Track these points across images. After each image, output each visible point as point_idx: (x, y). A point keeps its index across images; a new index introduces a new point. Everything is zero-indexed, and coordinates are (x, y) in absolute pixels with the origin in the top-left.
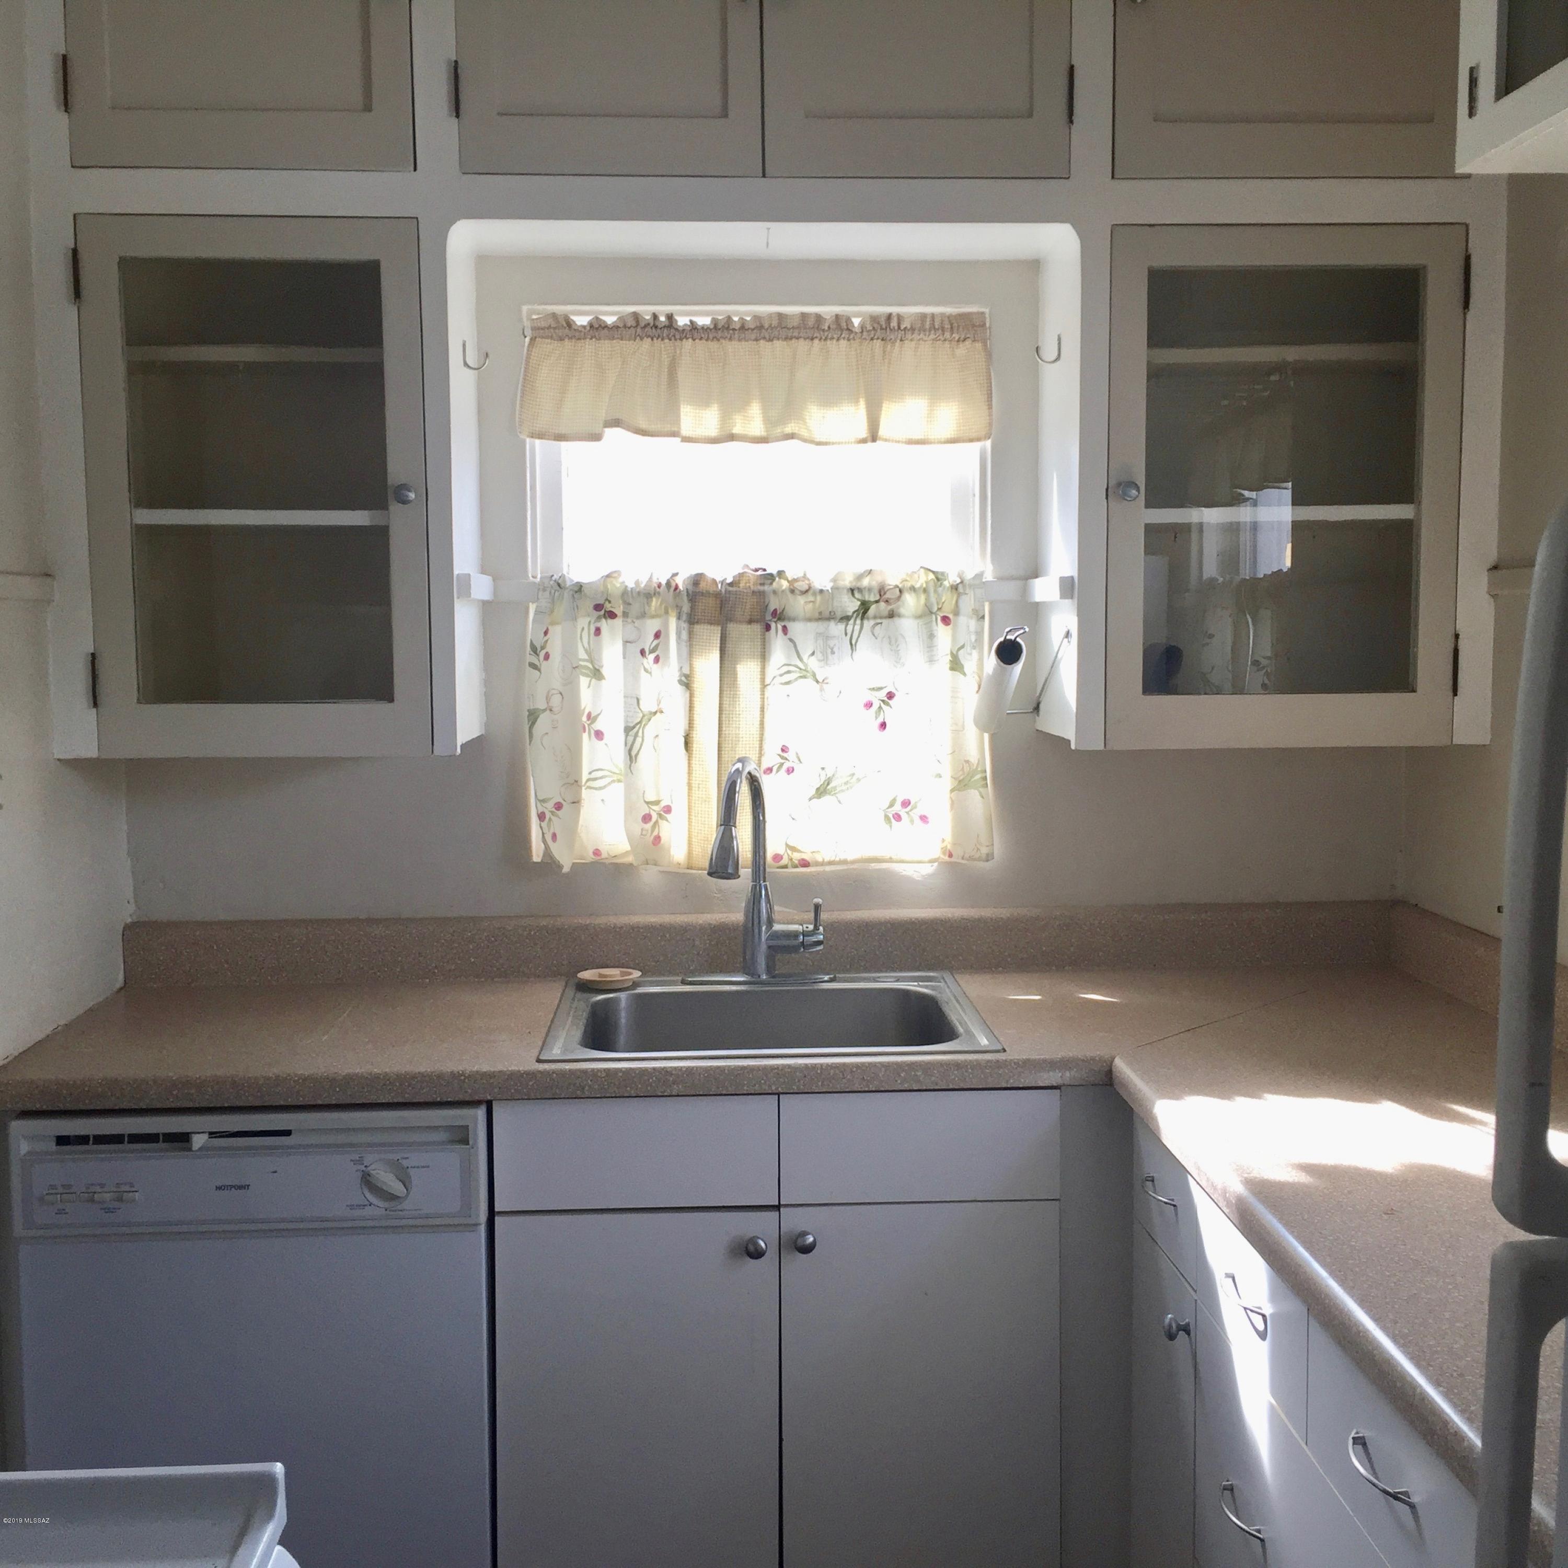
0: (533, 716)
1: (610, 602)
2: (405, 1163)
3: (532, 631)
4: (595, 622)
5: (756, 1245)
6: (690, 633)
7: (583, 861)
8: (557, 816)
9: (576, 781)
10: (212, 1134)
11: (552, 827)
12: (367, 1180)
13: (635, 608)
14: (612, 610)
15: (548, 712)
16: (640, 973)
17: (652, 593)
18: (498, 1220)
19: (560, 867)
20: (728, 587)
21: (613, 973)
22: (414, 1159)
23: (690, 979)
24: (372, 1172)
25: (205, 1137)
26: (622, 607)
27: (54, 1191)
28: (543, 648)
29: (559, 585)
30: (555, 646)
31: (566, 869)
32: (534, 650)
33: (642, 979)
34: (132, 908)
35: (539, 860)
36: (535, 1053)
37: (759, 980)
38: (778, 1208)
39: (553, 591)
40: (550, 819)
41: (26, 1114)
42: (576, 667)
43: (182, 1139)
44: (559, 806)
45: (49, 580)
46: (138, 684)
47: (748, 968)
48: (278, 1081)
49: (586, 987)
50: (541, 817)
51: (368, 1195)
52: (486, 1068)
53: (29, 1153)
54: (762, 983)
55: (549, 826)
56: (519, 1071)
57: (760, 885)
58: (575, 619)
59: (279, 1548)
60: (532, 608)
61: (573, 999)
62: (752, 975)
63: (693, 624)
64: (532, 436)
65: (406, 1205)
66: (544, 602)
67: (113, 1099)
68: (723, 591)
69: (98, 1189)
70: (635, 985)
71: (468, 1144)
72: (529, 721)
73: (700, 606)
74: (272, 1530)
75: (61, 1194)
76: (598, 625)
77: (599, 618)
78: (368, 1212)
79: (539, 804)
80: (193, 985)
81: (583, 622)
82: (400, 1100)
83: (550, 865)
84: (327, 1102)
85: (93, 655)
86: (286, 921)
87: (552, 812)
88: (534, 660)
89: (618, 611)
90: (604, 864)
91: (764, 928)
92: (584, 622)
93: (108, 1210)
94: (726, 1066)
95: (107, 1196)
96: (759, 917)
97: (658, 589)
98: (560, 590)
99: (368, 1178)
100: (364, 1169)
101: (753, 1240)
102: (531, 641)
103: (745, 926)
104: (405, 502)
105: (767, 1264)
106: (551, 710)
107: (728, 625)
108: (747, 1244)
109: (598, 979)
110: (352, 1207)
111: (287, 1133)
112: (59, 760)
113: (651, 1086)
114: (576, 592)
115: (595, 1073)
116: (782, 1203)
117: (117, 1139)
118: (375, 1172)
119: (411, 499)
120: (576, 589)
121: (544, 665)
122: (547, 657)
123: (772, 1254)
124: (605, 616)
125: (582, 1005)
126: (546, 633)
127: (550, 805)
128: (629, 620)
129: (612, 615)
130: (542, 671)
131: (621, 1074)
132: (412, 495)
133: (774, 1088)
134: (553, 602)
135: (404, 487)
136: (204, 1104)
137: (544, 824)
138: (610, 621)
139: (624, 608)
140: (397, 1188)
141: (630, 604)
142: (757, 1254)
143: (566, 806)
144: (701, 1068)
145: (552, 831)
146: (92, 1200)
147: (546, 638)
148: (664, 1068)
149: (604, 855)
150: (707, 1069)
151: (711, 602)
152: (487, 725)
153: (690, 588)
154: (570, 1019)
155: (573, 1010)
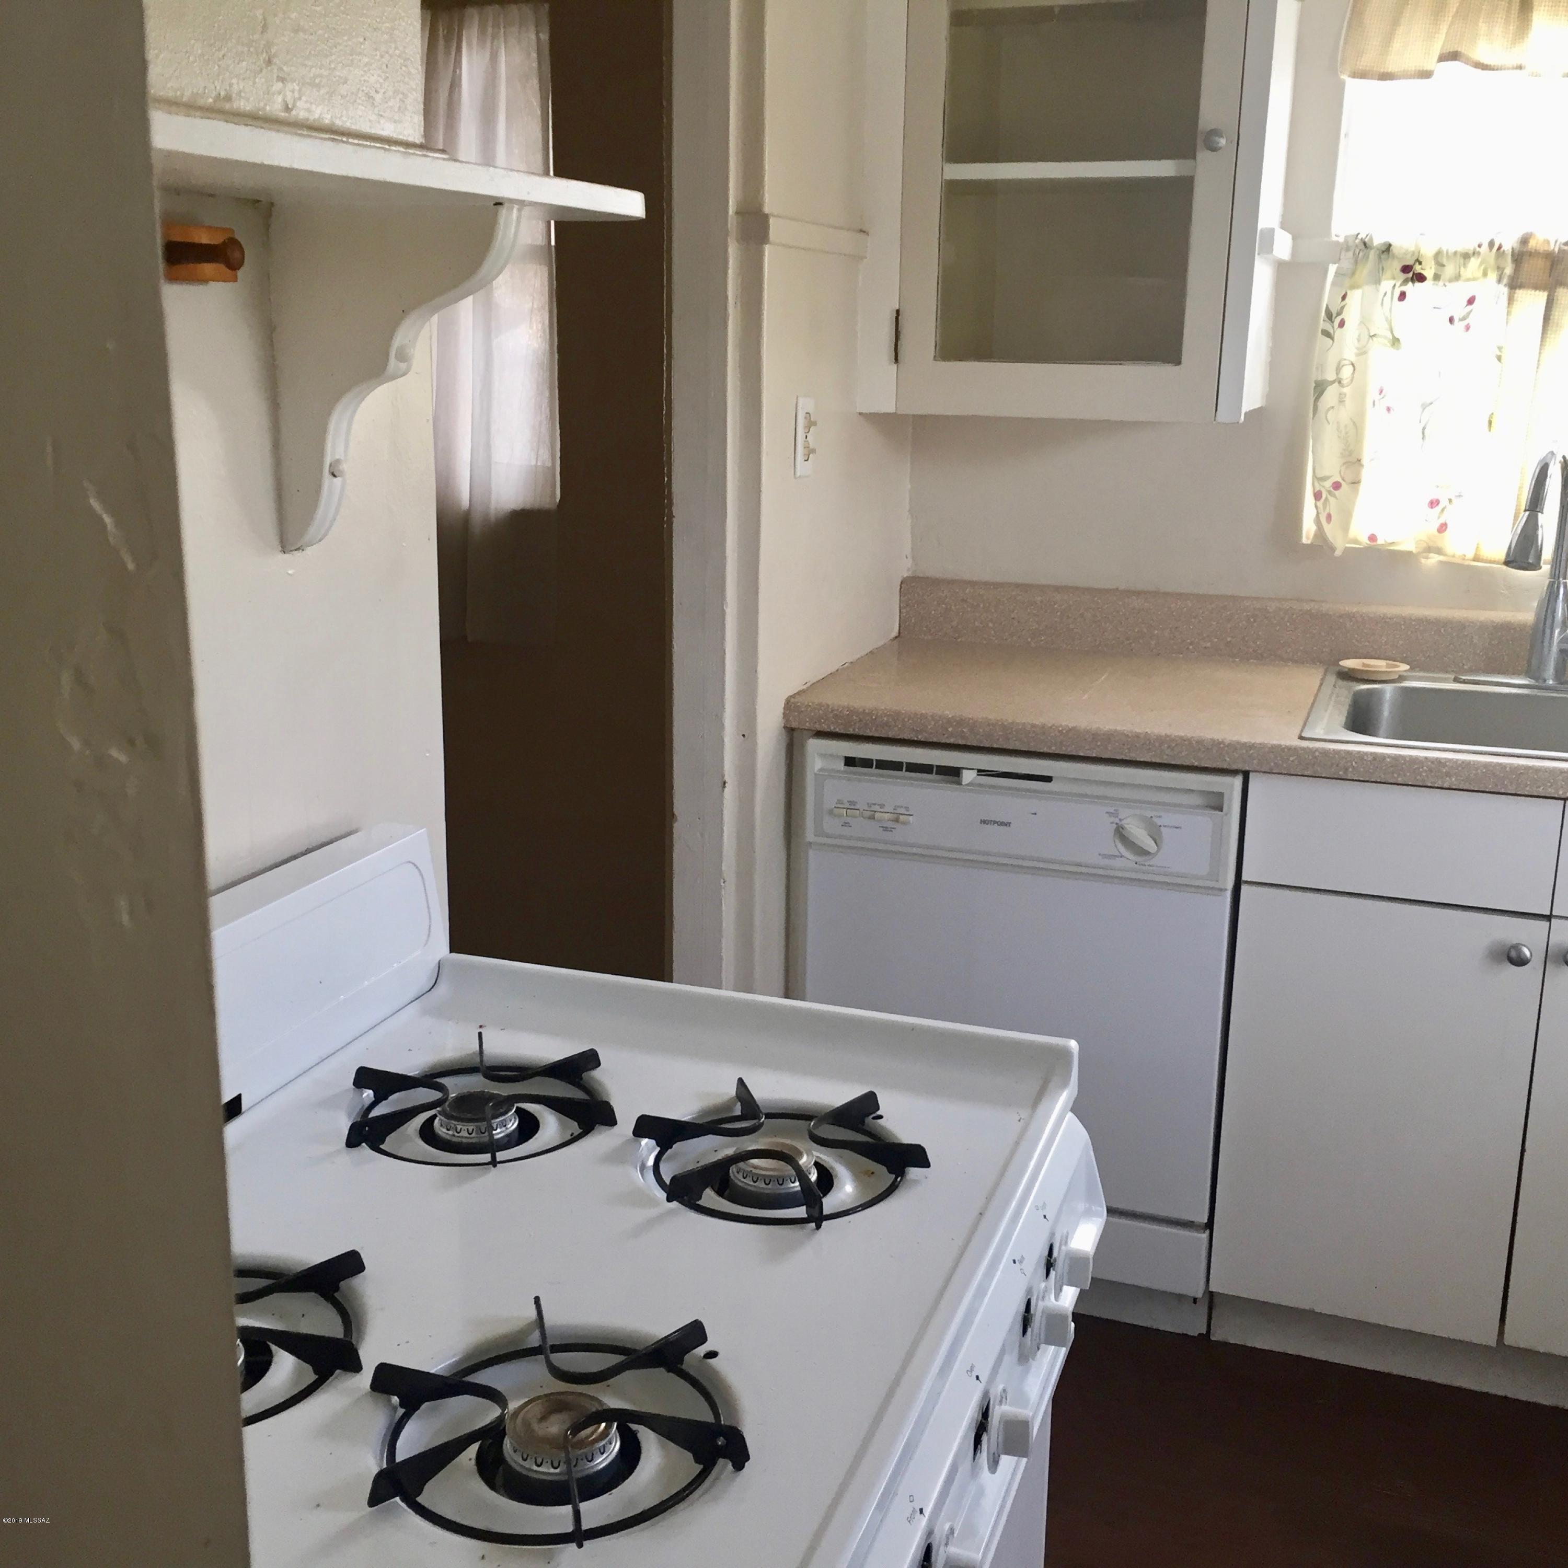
0: (1320, 388)
1: (1420, 263)
2: (1159, 822)
3: (1328, 297)
4: (1401, 285)
5: (1519, 952)
6: (1511, 300)
7: (1358, 546)
8: (1334, 496)
9: (1359, 460)
10: (981, 772)
11: (1328, 507)
12: (1121, 834)
13: (1449, 270)
14: (1422, 272)
15: (1336, 384)
16: (1408, 667)
17: (1471, 252)
18: (1244, 889)
19: (1333, 549)
20: (1562, 246)
21: (1380, 665)
22: (1166, 819)
23: (1464, 678)
24: (1126, 826)
25: (974, 773)
26: (1433, 268)
27: (841, 806)
28: (1339, 314)
29: (1365, 244)
30: (1352, 314)
31: (1338, 553)
32: (1330, 316)
33: (1410, 674)
34: (909, 563)
35: (1309, 542)
36: (1297, 732)
37: (1544, 685)
38: (1548, 918)
39: (1357, 251)
40: (1326, 499)
41: (820, 734)
42: (1374, 335)
43: (952, 773)
44: (1337, 486)
45: (862, 235)
46: (936, 342)
47: (1532, 670)
48: (1044, 730)
49: (1348, 676)
50: (1317, 496)
51: (1120, 846)
52: (1245, 739)
53: (821, 770)
54: (1548, 688)
55: (1325, 508)
56: (1280, 746)
57: (1559, 583)
58: (1378, 282)
59: (1070, 1115)
60: (1332, 269)
61: (1335, 686)
62: (1536, 679)
63: (1515, 288)
64: (1354, 75)
65: (1154, 861)
66: (1347, 262)
67: (896, 729)
68: (1557, 250)
69: (877, 808)
70: (1401, 678)
71: (1222, 811)
72: (1314, 395)
73: (1526, 266)
74: (1064, 1098)
75: (848, 809)
76: (1404, 288)
77: (1405, 282)
78: (1118, 863)
79: (1316, 484)
80: (959, 640)
81: (1387, 285)
82: (1158, 761)
83: (1322, 545)
84: (1089, 754)
85: (898, 312)
86: (1049, 586)
87: (1329, 492)
88: (1328, 327)
89: (1428, 273)
90: (1379, 550)
91: (1557, 632)
92: (1390, 284)
93: (886, 829)
94: (1507, 764)
95: (886, 816)
96: (1554, 617)
97: (1478, 249)
98: (1365, 251)
99: (1121, 829)
100: (1118, 822)
101: (1516, 947)
102: (1327, 305)
103: (1535, 627)
104: (1213, 149)
105: (1531, 972)
106: (1340, 382)
107: (1558, 290)
108: (1510, 949)
109: (1362, 668)
110: (1106, 856)
111: (1048, 779)
112: (860, 414)
113: (1421, 775)
114: (1383, 252)
115: (1361, 756)
116: (1554, 913)
117: (895, 766)
118: (1130, 826)
119: (1220, 145)
120: (1384, 249)
121: (1338, 333)
122: (1342, 324)
123: (1536, 964)
124: (1412, 280)
125: (1346, 693)
126: (1344, 298)
127: (1328, 484)
128: (1441, 283)
129: (1421, 278)
130: (1335, 341)
131: (1388, 760)
132: (1223, 142)
133: (1561, 793)
134: (1356, 262)
135: (1215, 132)
136: (975, 743)
137: (1320, 504)
138: (1417, 284)
139: (1436, 269)
140: (1150, 845)
141: (1444, 266)
142: (1520, 962)
143: (1344, 485)
144: (1479, 762)
145: (1327, 511)
146: (872, 818)
147: (1343, 303)
148: (1437, 758)
149: (1380, 541)
150: (1486, 765)
151: (1540, 263)
152: (1269, 396)
153: (1516, 246)
154: (1332, 703)
155: (1334, 696)
